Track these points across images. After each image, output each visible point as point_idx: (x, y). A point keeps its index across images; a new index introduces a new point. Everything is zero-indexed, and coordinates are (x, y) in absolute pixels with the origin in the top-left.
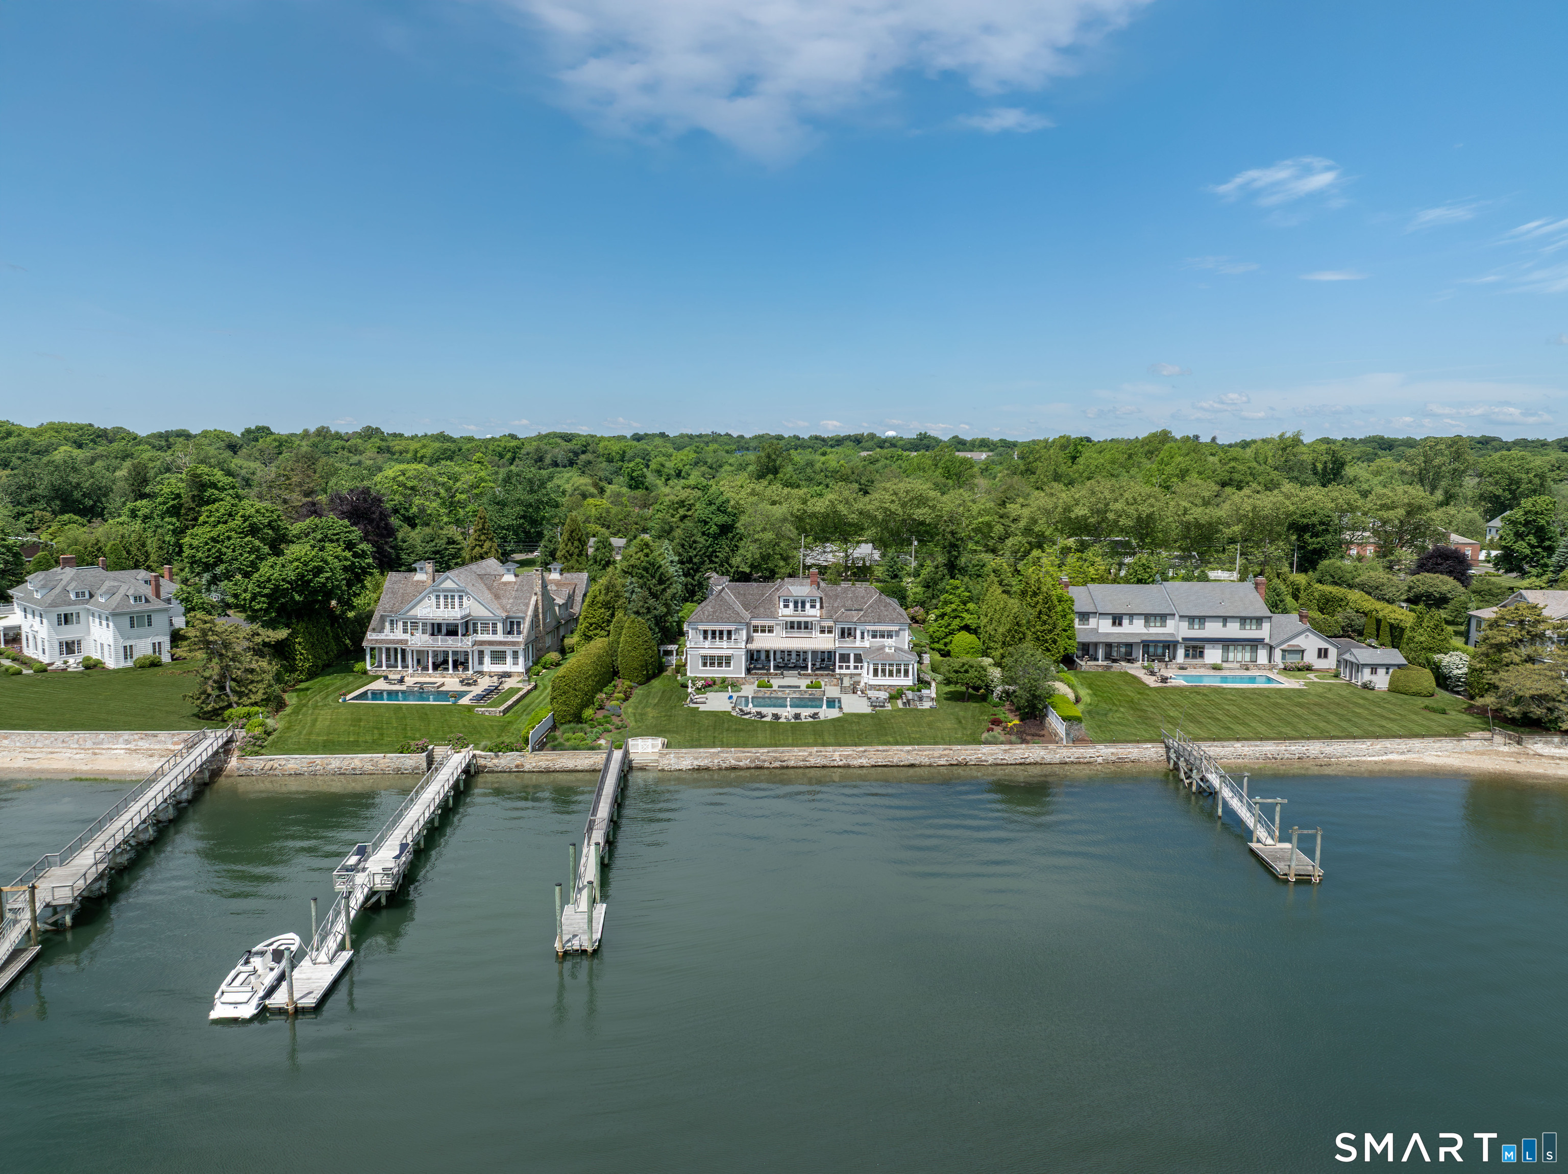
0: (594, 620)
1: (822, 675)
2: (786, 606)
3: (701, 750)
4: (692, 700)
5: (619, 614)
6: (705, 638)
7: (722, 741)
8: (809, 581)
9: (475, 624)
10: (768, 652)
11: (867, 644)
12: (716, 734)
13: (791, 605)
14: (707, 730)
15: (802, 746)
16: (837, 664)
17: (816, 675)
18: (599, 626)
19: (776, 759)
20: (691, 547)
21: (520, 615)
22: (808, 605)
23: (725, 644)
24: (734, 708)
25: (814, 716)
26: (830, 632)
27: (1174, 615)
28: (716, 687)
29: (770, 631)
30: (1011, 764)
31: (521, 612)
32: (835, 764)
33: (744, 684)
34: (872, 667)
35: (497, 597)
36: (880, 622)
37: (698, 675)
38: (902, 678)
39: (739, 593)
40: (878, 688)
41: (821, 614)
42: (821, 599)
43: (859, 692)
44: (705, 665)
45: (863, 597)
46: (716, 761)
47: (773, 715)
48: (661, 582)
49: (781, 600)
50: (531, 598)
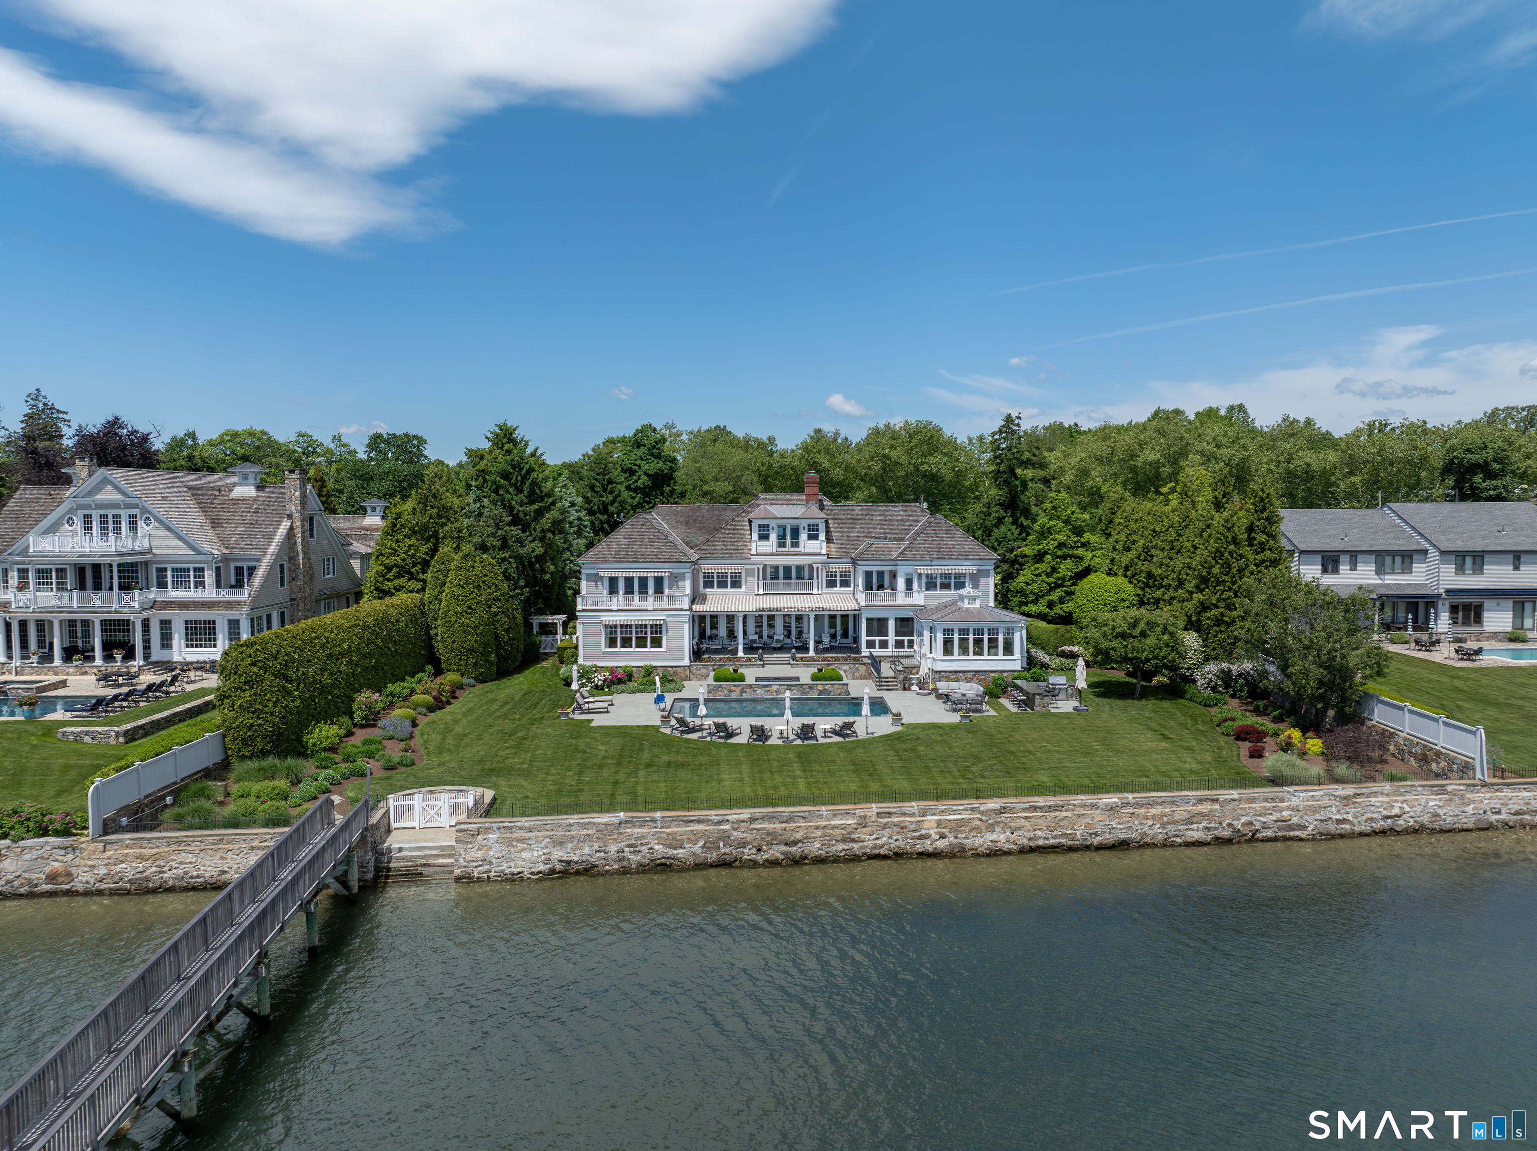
0: (394, 560)
1: (836, 659)
2: (764, 537)
3: (574, 819)
4: (580, 707)
5: (445, 549)
6: (613, 590)
7: (634, 794)
8: (804, 497)
9: (161, 572)
10: (731, 618)
11: (919, 598)
12: (621, 777)
13: (773, 536)
14: (601, 767)
15: (831, 800)
16: (864, 638)
17: (824, 659)
18: (404, 572)
19: (773, 838)
20: (605, 490)
21: (254, 553)
22: (803, 536)
23: (650, 603)
24: (665, 720)
25: (844, 730)
26: (845, 583)
27: (1426, 552)
28: (632, 685)
29: (736, 584)
30: (1362, 835)
31: (257, 548)
32: (928, 846)
33: (688, 679)
34: (940, 637)
35: (215, 524)
36: (942, 556)
37: (599, 664)
38: (1001, 656)
39: (677, 521)
40: (956, 676)
41: (829, 549)
42: (827, 521)
43: (914, 688)
44: (612, 643)
45: (902, 522)
46: (613, 848)
47: (754, 729)
48: (533, 498)
49: (755, 527)
50: (279, 523)
